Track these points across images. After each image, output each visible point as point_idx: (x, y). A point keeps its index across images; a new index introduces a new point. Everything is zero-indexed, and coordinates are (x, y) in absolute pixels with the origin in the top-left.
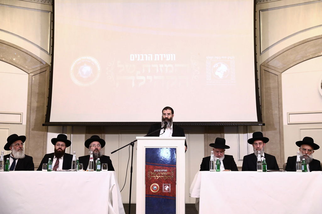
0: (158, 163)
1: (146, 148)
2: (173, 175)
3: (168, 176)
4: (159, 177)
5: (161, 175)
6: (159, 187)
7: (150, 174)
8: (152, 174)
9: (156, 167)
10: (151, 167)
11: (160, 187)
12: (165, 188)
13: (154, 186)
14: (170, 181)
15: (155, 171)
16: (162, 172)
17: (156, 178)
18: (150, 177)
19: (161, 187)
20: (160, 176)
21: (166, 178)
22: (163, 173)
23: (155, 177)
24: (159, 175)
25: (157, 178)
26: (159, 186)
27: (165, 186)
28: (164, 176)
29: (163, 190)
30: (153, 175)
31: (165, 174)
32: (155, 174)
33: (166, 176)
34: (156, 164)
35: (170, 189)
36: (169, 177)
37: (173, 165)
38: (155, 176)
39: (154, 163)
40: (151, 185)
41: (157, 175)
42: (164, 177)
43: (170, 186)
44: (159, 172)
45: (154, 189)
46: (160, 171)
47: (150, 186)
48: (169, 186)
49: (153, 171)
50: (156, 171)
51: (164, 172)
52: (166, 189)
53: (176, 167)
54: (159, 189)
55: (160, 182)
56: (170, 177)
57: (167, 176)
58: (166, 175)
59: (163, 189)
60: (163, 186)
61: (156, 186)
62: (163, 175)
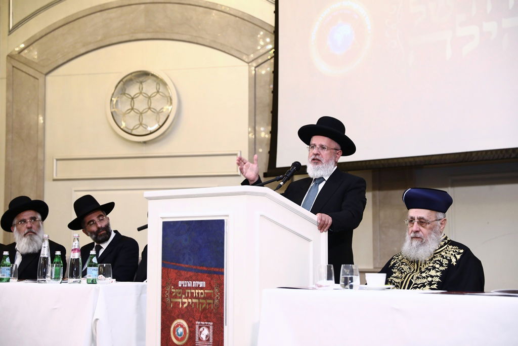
0: (187, 264)
1: (164, 222)
2: (217, 298)
3: (209, 301)
4: (189, 303)
5: (192, 297)
6: (188, 331)
7: (171, 293)
8: (173, 292)
9: (183, 273)
10: (173, 274)
11: (190, 331)
12: (201, 332)
13: (177, 326)
14: (211, 313)
15: (180, 283)
16: (196, 288)
17: (183, 303)
18: (171, 302)
19: (192, 330)
20: (190, 300)
21: (202, 304)
22: (197, 291)
23: (180, 300)
24: (187, 298)
25: (185, 305)
26: (189, 327)
27: (200, 327)
28: (198, 298)
29: (197, 339)
30: (176, 297)
31: (202, 293)
32: (179, 293)
33: (203, 298)
34: (183, 265)
35: (211, 336)
36: (209, 304)
37: (217, 270)
38: (181, 298)
39: (179, 263)
40: (171, 324)
41: (183, 296)
42: (200, 303)
43: (211, 327)
44: (188, 288)
45: (178, 333)
46: (190, 284)
47: (170, 327)
48: (208, 328)
49: (176, 286)
50: (182, 285)
51: (198, 288)
52: (202, 336)
53: (223, 273)
54: (187, 335)
55: (190, 315)
56: (211, 301)
57: (203, 301)
58: (202, 296)
59: (197, 336)
60: (197, 327)
61: (182, 326)
62: (195, 298)
